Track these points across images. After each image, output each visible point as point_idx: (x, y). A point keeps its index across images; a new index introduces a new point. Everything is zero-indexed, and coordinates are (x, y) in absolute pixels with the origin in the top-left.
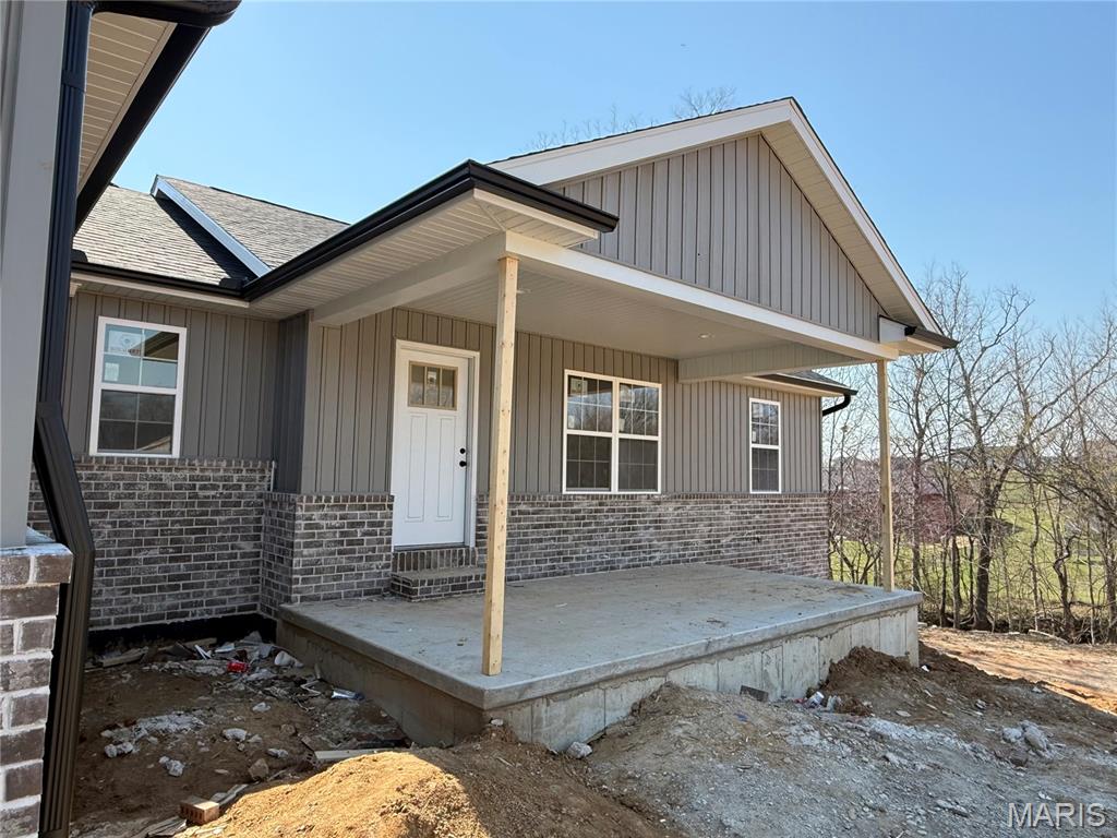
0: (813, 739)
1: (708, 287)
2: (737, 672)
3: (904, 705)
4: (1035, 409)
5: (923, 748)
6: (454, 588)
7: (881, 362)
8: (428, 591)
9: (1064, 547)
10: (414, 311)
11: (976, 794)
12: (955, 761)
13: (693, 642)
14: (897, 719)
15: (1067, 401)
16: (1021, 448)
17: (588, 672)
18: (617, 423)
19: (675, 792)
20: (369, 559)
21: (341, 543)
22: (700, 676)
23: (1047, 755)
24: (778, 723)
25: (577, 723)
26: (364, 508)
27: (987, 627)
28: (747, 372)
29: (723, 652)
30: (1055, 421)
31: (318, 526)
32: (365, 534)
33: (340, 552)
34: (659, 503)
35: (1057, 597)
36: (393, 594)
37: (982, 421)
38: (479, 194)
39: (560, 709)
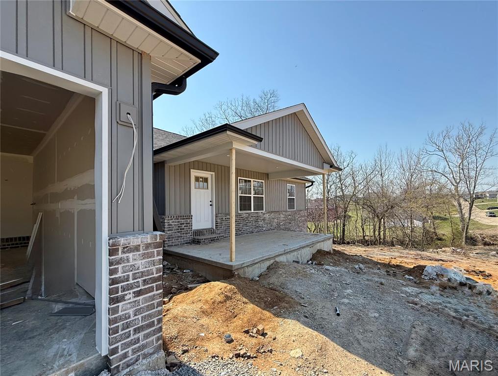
0: (313, 271)
1: (282, 156)
2: (291, 257)
3: (331, 262)
4: (357, 184)
5: (337, 271)
6: (211, 240)
7: (323, 175)
8: (204, 242)
9: (364, 221)
10: (200, 162)
11: (350, 280)
12: (345, 274)
13: (281, 250)
14: (330, 266)
15: (365, 182)
16: (354, 195)
17: (257, 259)
18: (253, 192)
19: (283, 285)
20: (186, 233)
21: (178, 229)
22: (282, 259)
23: (364, 271)
24: (304, 268)
25: (254, 272)
26: (184, 219)
27: (345, 243)
28: (288, 177)
29: (288, 252)
30: (362, 188)
31: (171, 225)
32: (185, 226)
33: (178, 232)
34: (264, 214)
35: (362, 235)
36: (194, 243)
37: (343, 188)
38: (228, 132)
39: (250, 269)
